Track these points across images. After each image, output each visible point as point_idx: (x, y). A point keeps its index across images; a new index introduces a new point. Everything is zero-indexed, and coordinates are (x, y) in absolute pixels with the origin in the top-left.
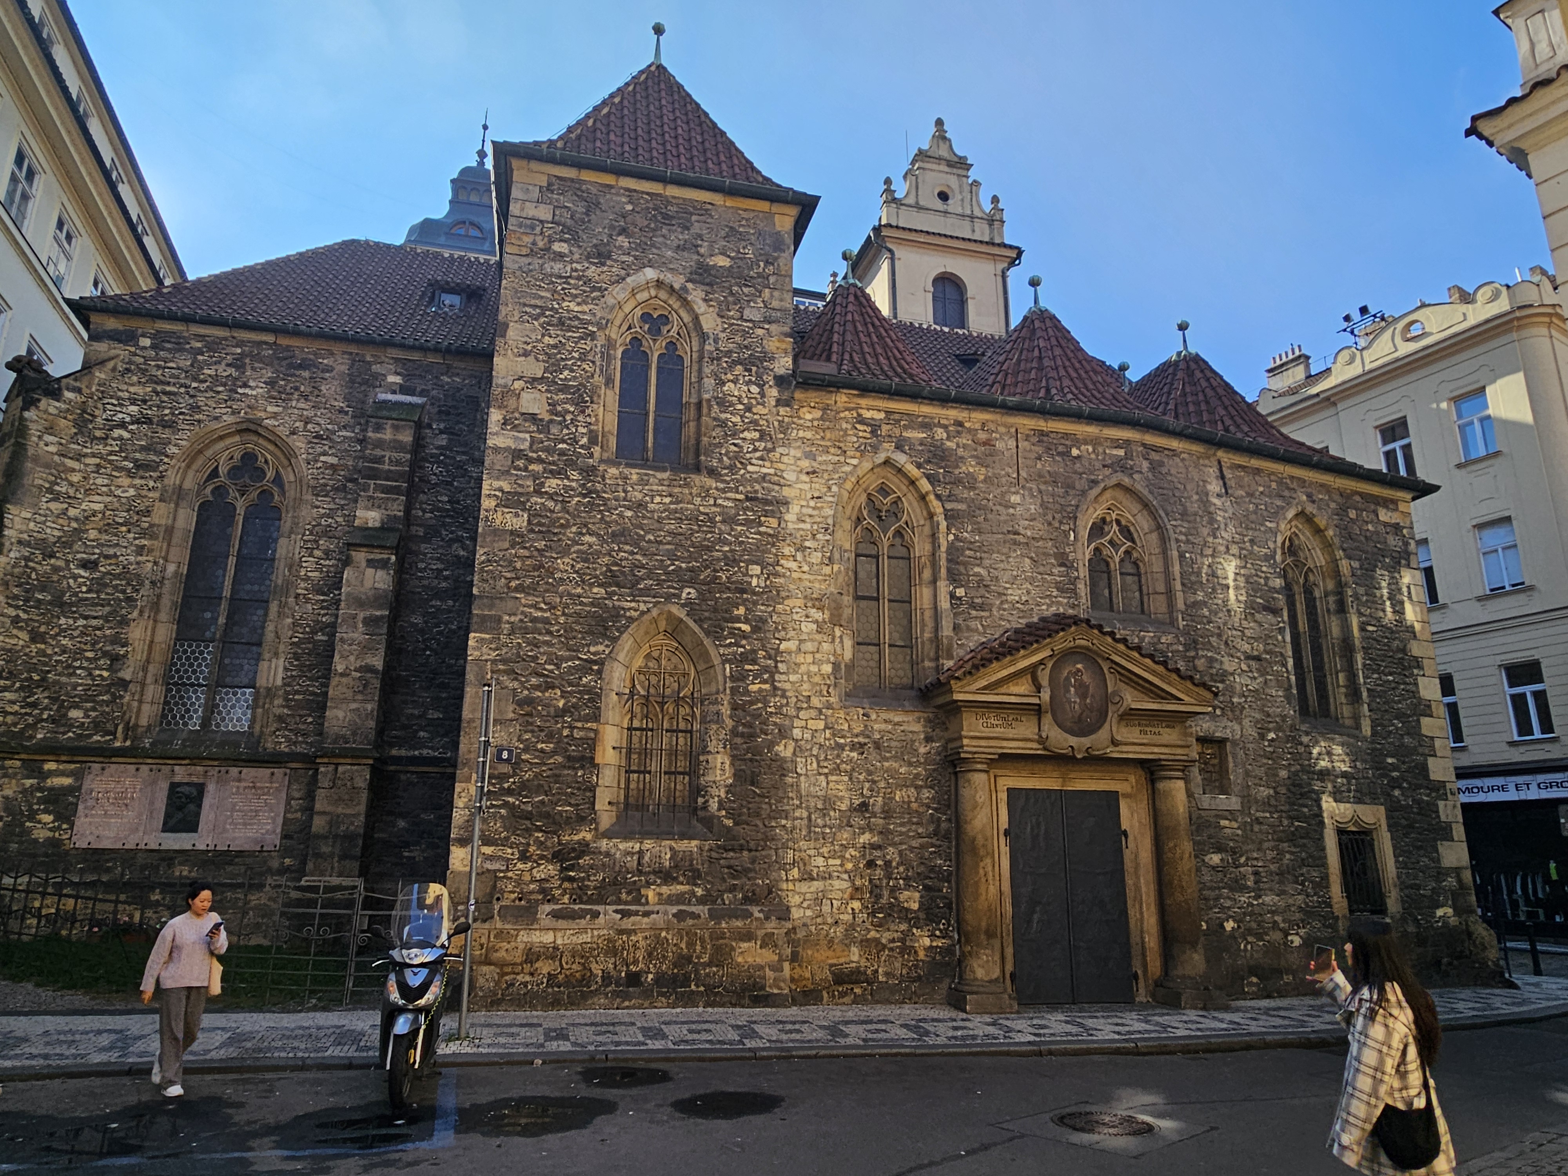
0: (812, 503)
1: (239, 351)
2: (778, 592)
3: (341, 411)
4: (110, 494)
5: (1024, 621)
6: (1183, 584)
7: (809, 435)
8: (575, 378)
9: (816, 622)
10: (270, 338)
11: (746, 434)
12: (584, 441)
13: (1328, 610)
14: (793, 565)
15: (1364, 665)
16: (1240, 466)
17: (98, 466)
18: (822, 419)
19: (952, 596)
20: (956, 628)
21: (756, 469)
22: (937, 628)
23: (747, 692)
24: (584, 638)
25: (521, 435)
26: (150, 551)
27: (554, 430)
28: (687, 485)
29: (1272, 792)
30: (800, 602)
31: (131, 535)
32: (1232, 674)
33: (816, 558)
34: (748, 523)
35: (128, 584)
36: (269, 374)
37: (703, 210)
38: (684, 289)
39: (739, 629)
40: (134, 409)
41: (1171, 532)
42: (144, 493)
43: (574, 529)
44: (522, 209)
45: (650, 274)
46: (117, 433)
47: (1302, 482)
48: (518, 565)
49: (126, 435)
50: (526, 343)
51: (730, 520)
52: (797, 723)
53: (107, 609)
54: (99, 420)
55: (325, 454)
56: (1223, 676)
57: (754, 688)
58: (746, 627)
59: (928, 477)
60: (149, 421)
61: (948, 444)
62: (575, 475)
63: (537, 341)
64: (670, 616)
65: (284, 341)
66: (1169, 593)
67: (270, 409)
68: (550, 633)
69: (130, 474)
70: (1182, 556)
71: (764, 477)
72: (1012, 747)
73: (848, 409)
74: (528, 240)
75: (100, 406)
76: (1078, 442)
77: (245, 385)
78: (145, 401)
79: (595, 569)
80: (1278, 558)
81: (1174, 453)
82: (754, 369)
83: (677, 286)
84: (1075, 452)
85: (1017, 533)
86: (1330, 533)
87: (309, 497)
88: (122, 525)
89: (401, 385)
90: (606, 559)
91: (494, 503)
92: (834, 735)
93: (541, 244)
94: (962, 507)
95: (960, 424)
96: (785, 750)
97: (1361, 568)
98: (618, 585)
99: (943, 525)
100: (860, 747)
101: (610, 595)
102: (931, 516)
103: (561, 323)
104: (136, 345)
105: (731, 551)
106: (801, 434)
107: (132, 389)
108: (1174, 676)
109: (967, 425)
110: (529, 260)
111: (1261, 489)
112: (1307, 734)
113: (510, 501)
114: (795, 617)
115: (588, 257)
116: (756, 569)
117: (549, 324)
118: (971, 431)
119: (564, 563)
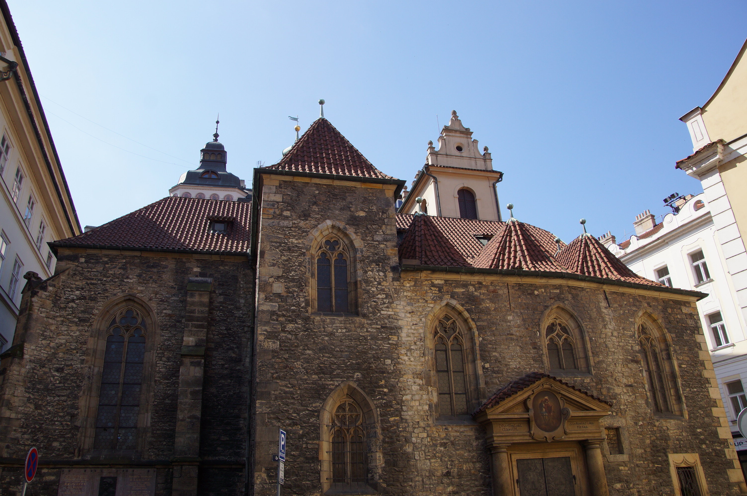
0: (413, 327)
1: (124, 261)
2: (400, 372)
3: (172, 287)
4: (68, 334)
5: (518, 377)
6: (593, 353)
7: (409, 294)
8: (297, 275)
9: (419, 385)
10: (138, 254)
11: (379, 296)
12: (303, 305)
13: (663, 359)
14: (406, 358)
15: (682, 384)
16: (614, 292)
17: (63, 321)
18: (414, 286)
19: (484, 367)
20: (486, 383)
21: (386, 312)
22: (477, 384)
23: (389, 422)
24: (309, 400)
25: (274, 304)
26: (87, 362)
27: (289, 301)
28: (353, 322)
29: (643, 451)
30: (410, 376)
31: (78, 355)
32: (620, 395)
33: (416, 354)
34: (383, 339)
35: (78, 378)
36: (138, 271)
37: (351, 190)
38: (345, 228)
39: (383, 391)
40: (78, 292)
41: (585, 328)
42: (84, 333)
43: (301, 347)
44: (268, 197)
45: (329, 223)
46: (71, 304)
47: (644, 297)
48: (276, 366)
49: (75, 305)
50: (273, 260)
51: (374, 338)
52: (413, 435)
53: (69, 391)
54: (62, 299)
55: (165, 309)
56: (615, 396)
57: (392, 419)
58: (386, 390)
59: (467, 310)
60: (84, 298)
61: (476, 293)
62: (300, 321)
63: (279, 258)
64: (350, 388)
65: (145, 255)
66: (586, 358)
67: (139, 288)
68: (294, 398)
69: (77, 324)
70: (591, 339)
71: (389, 316)
72: (517, 439)
73: (426, 280)
74: (272, 211)
75: (63, 292)
76: (537, 287)
77: (128, 278)
78: (82, 289)
79: (312, 366)
80: (636, 336)
81: (583, 289)
82: (381, 264)
83: (341, 227)
84: (536, 292)
85: (512, 335)
86: (660, 321)
87: (158, 331)
88: (74, 349)
89: (200, 273)
90: (317, 361)
91: (263, 338)
92: (432, 440)
93: (278, 212)
94: (485, 324)
95: (480, 283)
96: (409, 449)
97: (676, 337)
98: (324, 373)
99: (476, 333)
100: (444, 445)
101: (320, 379)
102: (470, 329)
103: (289, 249)
104: (78, 261)
105: (376, 353)
106: (405, 294)
107: (77, 283)
108: (590, 398)
109: (484, 283)
110: (273, 221)
111: (625, 303)
112: (658, 421)
113: (271, 336)
114: (409, 383)
115: (299, 217)
116: (388, 362)
117: (283, 250)
118: (486, 286)
119: (298, 364)
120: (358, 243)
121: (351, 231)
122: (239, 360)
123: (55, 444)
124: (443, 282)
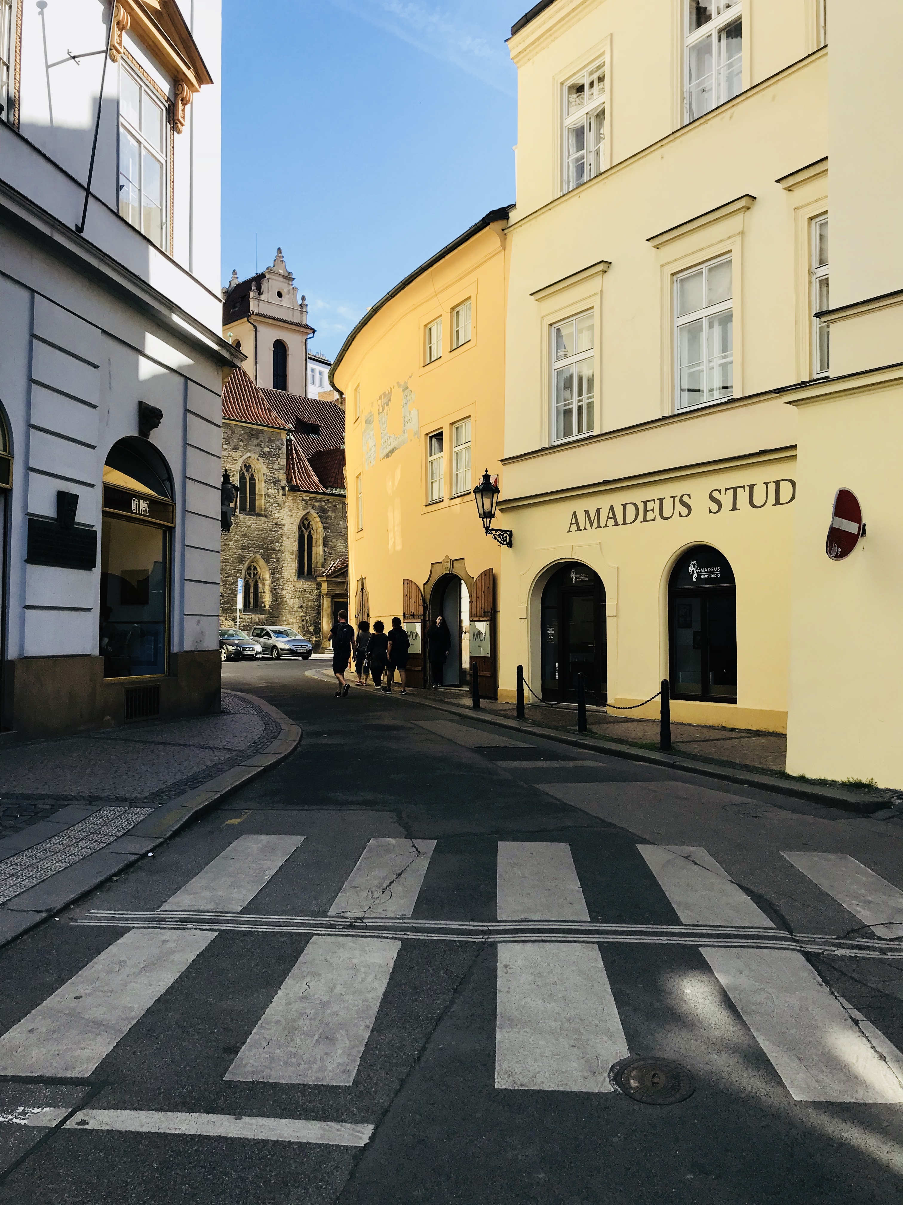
0: (289, 525)
2: (283, 550)
7: (290, 505)
9: (290, 558)
11: (274, 505)
14: (285, 543)
18: (293, 500)
19: (324, 551)
20: (325, 559)
21: (277, 515)
23: (275, 578)
24: (237, 564)
28: (259, 520)
30: (286, 553)
33: (290, 540)
34: (275, 531)
37: (262, 432)
38: (258, 459)
43: (233, 534)
45: (249, 454)
51: (271, 530)
52: (286, 585)
57: (277, 576)
58: (275, 560)
59: (320, 517)
61: (325, 506)
64: (257, 557)
68: (228, 563)
71: (279, 518)
72: (338, 592)
73: (300, 496)
79: (239, 545)
82: (276, 484)
85: (341, 533)
90: (242, 542)
92: (295, 588)
94: (328, 525)
95: (328, 500)
96: (284, 592)
98: (244, 549)
99: (323, 530)
100: (301, 591)
101: (243, 552)
102: (319, 527)
105: (271, 539)
114: (286, 557)
116: (277, 544)
118: (331, 502)
119: (231, 543)
120: (265, 470)
124: (308, 498)
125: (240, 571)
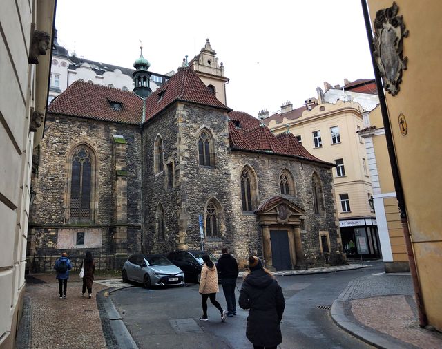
0: (235, 174)
1: (79, 123)
2: (231, 193)
4: (55, 161)
5: (272, 197)
6: (297, 189)
8: (193, 149)
9: (237, 198)
10: (86, 120)
11: (223, 160)
13: (318, 192)
14: (233, 187)
15: (325, 203)
16: (304, 163)
17: (51, 154)
18: (235, 156)
19: (259, 192)
20: (260, 199)
21: (225, 167)
22: (256, 199)
24: (200, 203)
25: (185, 162)
26: (66, 175)
27: (191, 160)
28: (214, 171)
29: (311, 229)
31: (61, 172)
32: (305, 206)
33: (236, 185)
34: (225, 179)
35: (62, 184)
36: (87, 129)
37: (211, 111)
38: (210, 129)
39: (225, 200)
40: (57, 139)
41: (294, 178)
42: (62, 161)
43: (196, 181)
44: (180, 112)
45: (203, 126)
47: (314, 165)
48: (188, 189)
49: (56, 146)
51: (222, 178)
52: (236, 218)
53: (58, 190)
54: (49, 142)
55: (102, 150)
57: (228, 212)
59: (254, 168)
60: (61, 142)
61: (257, 161)
62: (195, 170)
63: (186, 141)
64: (213, 198)
66: (294, 190)
67: (88, 139)
68: (194, 202)
69: (58, 156)
70: (296, 183)
71: (227, 169)
72: (272, 223)
73: (239, 154)
75: (49, 138)
77: (82, 133)
78: (59, 137)
80: (311, 182)
81: (294, 161)
82: (223, 146)
84: (278, 162)
85: (269, 179)
86: (319, 176)
87: (99, 161)
88: (58, 169)
89: (117, 133)
90: (202, 187)
91: (182, 176)
92: (242, 221)
93: (184, 120)
94: (260, 174)
96: (234, 224)
97: (324, 183)
98: (205, 192)
99: (257, 178)
101: (203, 194)
102: (254, 176)
104: (55, 122)
105: (223, 185)
106: (232, 160)
107: (56, 134)
108: (296, 208)
110: (183, 124)
111: (308, 168)
112: (316, 217)
114: (234, 197)
115: (193, 123)
116: (227, 188)
117: (188, 138)
119: (195, 188)
120: (215, 136)
121: (212, 130)
122: (136, 177)
123: (53, 217)
124: (245, 155)
125: (202, 208)
